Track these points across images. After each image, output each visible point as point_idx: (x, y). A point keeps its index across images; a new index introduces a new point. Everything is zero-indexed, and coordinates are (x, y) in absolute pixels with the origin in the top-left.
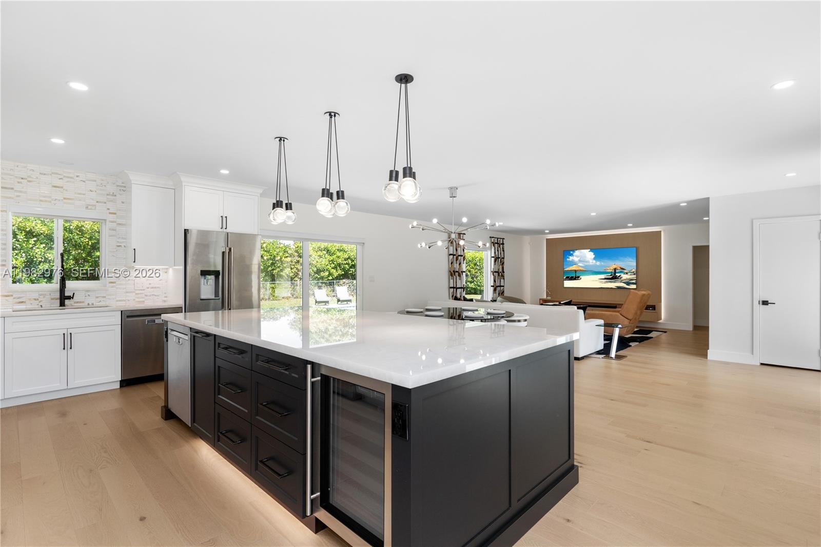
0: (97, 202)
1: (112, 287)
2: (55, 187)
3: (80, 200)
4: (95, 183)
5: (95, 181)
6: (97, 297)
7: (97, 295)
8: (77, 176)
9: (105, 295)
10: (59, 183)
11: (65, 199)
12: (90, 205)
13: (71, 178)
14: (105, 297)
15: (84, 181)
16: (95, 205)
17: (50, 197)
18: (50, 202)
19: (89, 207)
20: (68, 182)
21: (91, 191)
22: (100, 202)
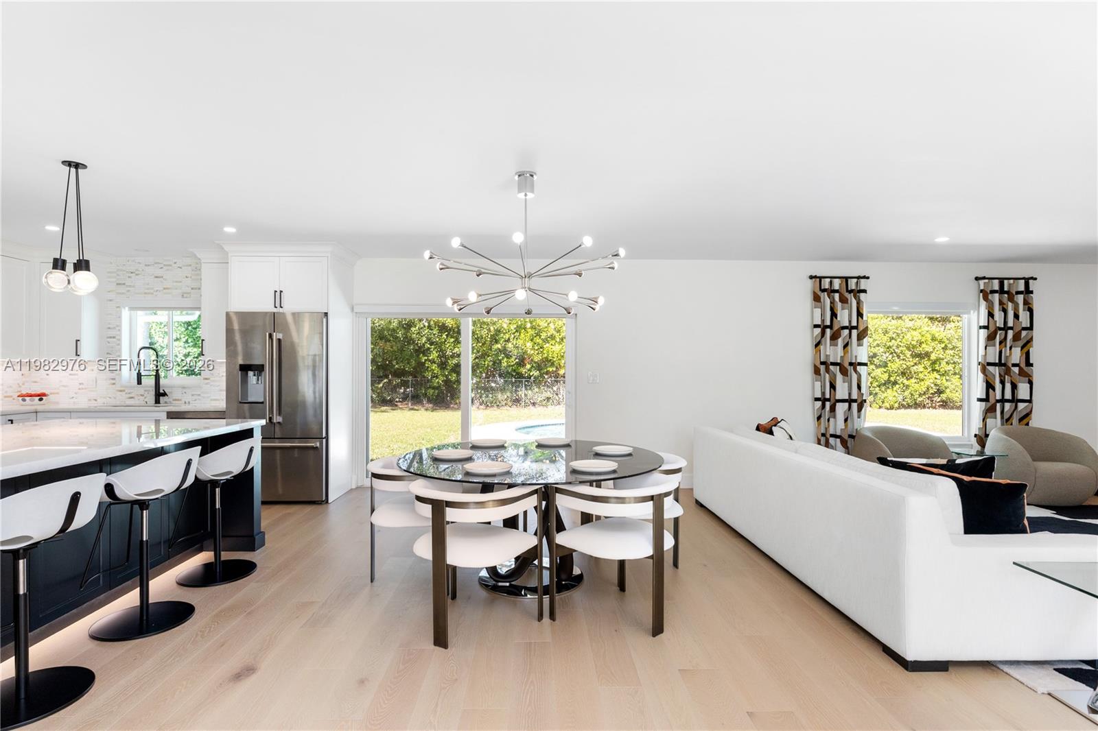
0: (192, 289)
1: (207, 384)
2: (156, 277)
3: (176, 289)
4: (190, 268)
5: (190, 265)
6: (193, 395)
7: (193, 393)
8: (175, 263)
9: (199, 393)
10: (159, 272)
11: (164, 289)
12: (186, 293)
13: (170, 265)
14: (199, 395)
15: (181, 268)
16: (190, 293)
17: (152, 289)
18: (152, 294)
19: (185, 295)
20: (168, 270)
21: (187, 277)
22: (196, 289)
